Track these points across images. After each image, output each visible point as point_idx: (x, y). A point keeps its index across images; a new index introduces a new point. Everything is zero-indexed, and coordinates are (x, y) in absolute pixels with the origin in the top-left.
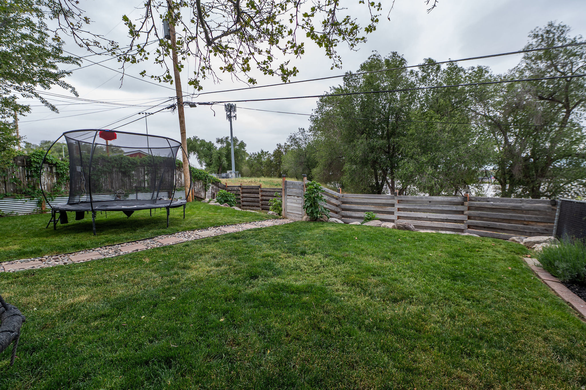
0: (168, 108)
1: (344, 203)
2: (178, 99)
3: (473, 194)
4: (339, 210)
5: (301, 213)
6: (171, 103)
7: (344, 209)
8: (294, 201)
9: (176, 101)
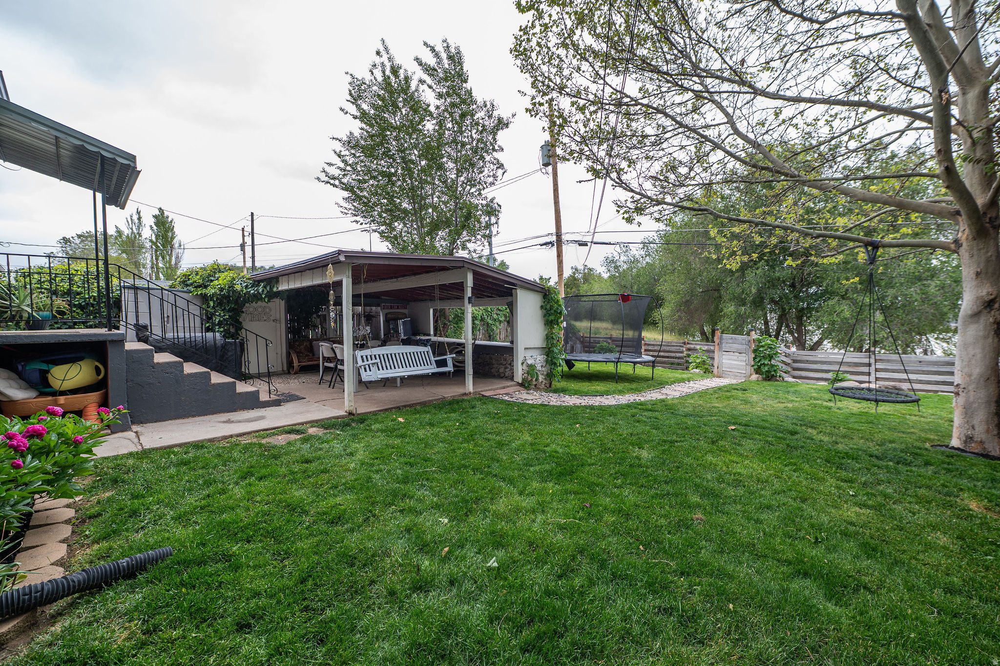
0: (541, 245)
1: (795, 361)
2: (557, 236)
3: (939, 352)
4: (790, 370)
5: (744, 372)
6: (547, 239)
7: (795, 369)
8: (735, 358)
9: (554, 238)
